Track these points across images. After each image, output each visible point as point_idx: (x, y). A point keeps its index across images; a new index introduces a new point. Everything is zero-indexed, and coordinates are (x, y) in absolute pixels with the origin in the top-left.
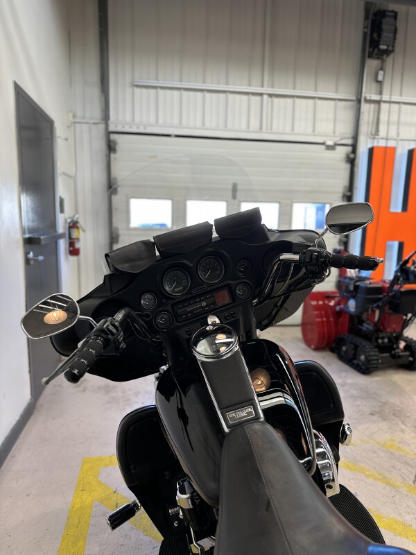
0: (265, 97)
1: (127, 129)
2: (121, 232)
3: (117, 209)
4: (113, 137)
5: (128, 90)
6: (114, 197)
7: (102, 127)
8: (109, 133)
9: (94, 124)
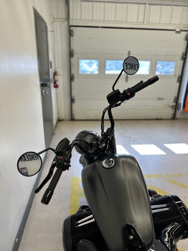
0: (147, 5)
1: (78, 24)
2: (75, 76)
3: (73, 65)
4: (72, 28)
5: (79, 3)
6: (72, 59)
7: (66, 23)
8: (70, 26)
9: (62, 22)
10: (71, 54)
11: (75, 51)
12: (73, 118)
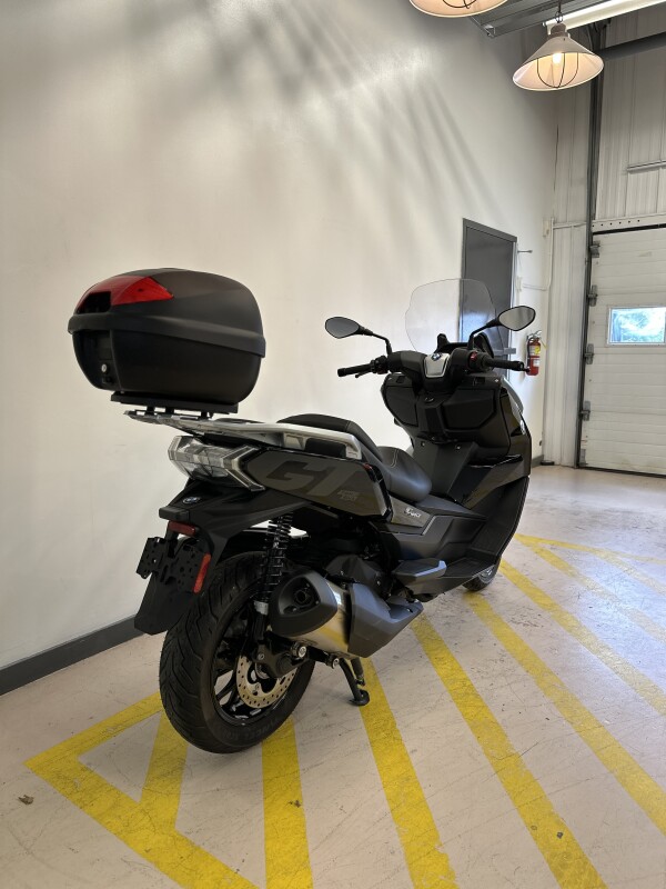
1: (616, 226)
2: (595, 350)
3: (593, 322)
4: (595, 238)
5: (621, 178)
6: (591, 308)
8: (591, 234)
9: (576, 226)
10: (590, 298)
11: (599, 291)
12: (581, 460)
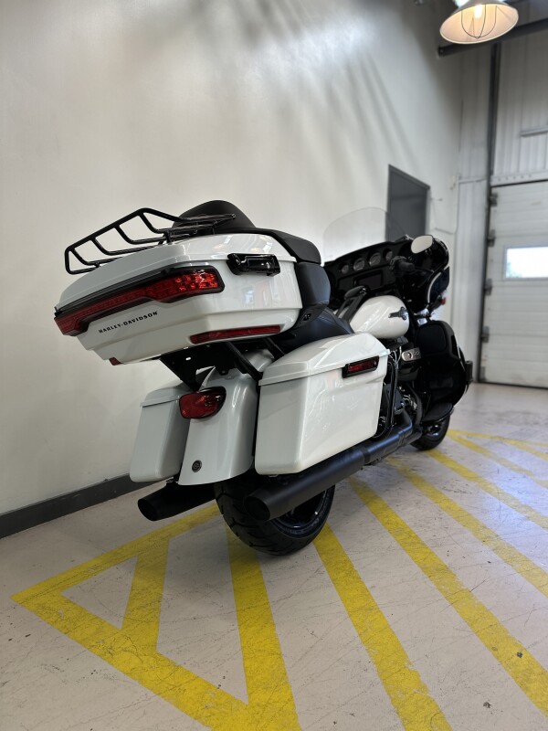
2: (495, 284)
3: (492, 260)
4: (495, 190)
5: (515, 142)
6: (490, 249)
8: (490, 188)
10: (489, 241)
11: (497, 234)
12: (481, 377)
